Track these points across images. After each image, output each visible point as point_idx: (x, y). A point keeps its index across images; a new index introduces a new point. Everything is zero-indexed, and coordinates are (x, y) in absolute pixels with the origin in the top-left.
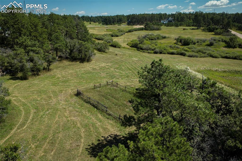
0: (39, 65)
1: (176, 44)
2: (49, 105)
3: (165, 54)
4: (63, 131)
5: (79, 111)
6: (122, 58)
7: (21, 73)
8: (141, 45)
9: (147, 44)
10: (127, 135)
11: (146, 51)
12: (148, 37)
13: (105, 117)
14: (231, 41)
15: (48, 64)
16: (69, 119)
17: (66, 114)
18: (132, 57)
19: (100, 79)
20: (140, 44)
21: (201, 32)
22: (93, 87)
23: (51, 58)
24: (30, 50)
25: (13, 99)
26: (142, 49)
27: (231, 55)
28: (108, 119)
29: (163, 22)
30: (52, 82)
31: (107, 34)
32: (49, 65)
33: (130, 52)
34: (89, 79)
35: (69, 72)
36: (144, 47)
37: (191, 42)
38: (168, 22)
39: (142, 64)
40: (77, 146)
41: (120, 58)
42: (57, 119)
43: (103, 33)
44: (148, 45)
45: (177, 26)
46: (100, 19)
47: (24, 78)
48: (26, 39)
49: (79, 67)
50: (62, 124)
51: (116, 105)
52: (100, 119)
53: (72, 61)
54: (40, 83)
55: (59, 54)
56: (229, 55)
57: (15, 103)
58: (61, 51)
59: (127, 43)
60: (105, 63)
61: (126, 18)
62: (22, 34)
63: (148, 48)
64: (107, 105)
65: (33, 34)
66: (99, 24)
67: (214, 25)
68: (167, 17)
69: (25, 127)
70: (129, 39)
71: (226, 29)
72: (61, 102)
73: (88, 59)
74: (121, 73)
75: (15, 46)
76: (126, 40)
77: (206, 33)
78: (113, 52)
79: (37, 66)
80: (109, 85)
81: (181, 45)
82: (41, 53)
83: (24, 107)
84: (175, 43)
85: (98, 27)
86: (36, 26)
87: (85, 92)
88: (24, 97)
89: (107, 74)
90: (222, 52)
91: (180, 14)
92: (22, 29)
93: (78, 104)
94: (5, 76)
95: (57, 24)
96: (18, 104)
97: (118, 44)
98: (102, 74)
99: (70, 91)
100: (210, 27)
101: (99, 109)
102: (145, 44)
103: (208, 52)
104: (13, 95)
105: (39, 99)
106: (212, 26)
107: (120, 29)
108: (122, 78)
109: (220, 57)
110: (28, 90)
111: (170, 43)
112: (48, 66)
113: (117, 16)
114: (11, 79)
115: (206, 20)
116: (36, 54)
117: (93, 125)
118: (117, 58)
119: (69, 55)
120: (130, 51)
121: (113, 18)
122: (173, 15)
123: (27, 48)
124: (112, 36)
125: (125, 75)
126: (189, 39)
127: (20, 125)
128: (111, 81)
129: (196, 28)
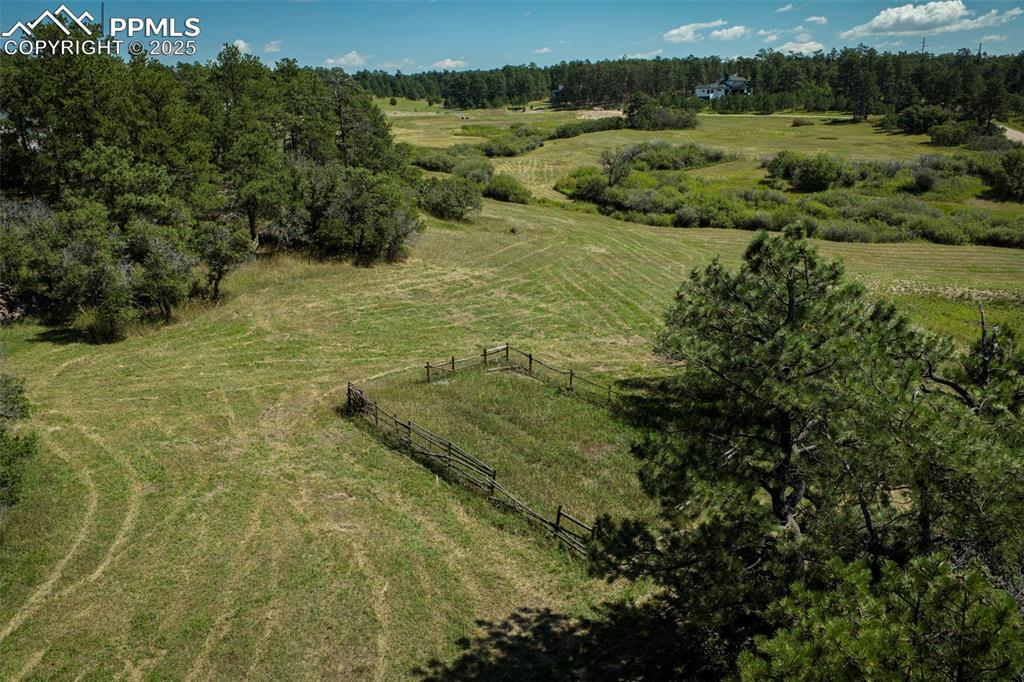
0: (171, 275)
1: (766, 186)
2: (219, 460)
3: (725, 227)
4: (283, 593)
5: (358, 489)
6: (538, 244)
7: (93, 311)
8: (615, 189)
9: (642, 185)
10: (600, 612)
11: (640, 216)
12: (643, 154)
13: (485, 517)
14: (1010, 173)
15: (213, 271)
16: (313, 528)
17: (295, 503)
18: (581, 240)
19: (448, 335)
20: (610, 185)
21: (870, 134)
22: (419, 377)
23: (225, 244)
24: (133, 207)
25: (51, 429)
26: (620, 207)
27: (1015, 232)
28: (501, 527)
29: (705, 94)
30: (229, 350)
31: (466, 147)
32: (218, 275)
33: (571, 221)
34: (401, 337)
35: (310, 306)
36: (631, 197)
37: (834, 175)
38: (726, 92)
39: (629, 270)
40: (353, 671)
41: (531, 245)
42: (254, 529)
43: (449, 142)
44: (647, 190)
45: (764, 109)
46: (435, 86)
47: (105, 334)
48: (114, 156)
49: (350, 284)
50: (277, 553)
51: (532, 459)
52: (460, 529)
53: (321, 259)
54: (175, 357)
55: (264, 225)
56: (1006, 229)
57: (59, 451)
58: (271, 212)
59: (553, 184)
60: (467, 266)
61: (546, 78)
62: (96, 137)
63: (650, 205)
64: (491, 462)
65: (145, 138)
66: (430, 104)
67: (926, 104)
68: (723, 75)
69: (97, 573)
70: (562, 167)
71: (981, 122)
72: (272, 444)
73: (389, 250)
74: (540, 310)
75: (67, 192)
76: (548, 171)
77: (895, 138)
78: (498, 220)
79: (165, 280)
80: (493, 363)
81: (788, 190)
82: (183, 222)
83: (99, 469)
84: (762, 182)
85: (429, 118)
86: (158, 102)
87: (386, 398)
88: (101, 423)
89: (478, 313)
90: (976, 218)
91: (777, 59)
92: (97, 115)
93: (354, 454)
94: (17, 326)
95: (255, 97)
96: (70, 454)
97: (516, 188)
98: (455, 316)
99: (315, 393)
100: (909, 114)
101: (456, 482)
102: (635, 187)
103: (911, 218)
104: (52, 412)
105: (169, 431)
106: (921, 107)
107: (522, 124)
108: (547, 334)
109: (968, 239)
110: (120, 388)
111: (742, 179)
112: (211, 278)
113: (507, 70)
114: (44, 338)
115: (891, 82)
116: (158, 223)
117: (432, 560)
118: (517, 244)
119: (305, 233)
120: (571, 214)
121: (488, 81)
122: (744, 65)
123: (119, 199)
124: (490, 153)
125: (562, 317)
126: (825, 165)
127: (76, 563)
128: (500, 348)
129: (850, 117)
